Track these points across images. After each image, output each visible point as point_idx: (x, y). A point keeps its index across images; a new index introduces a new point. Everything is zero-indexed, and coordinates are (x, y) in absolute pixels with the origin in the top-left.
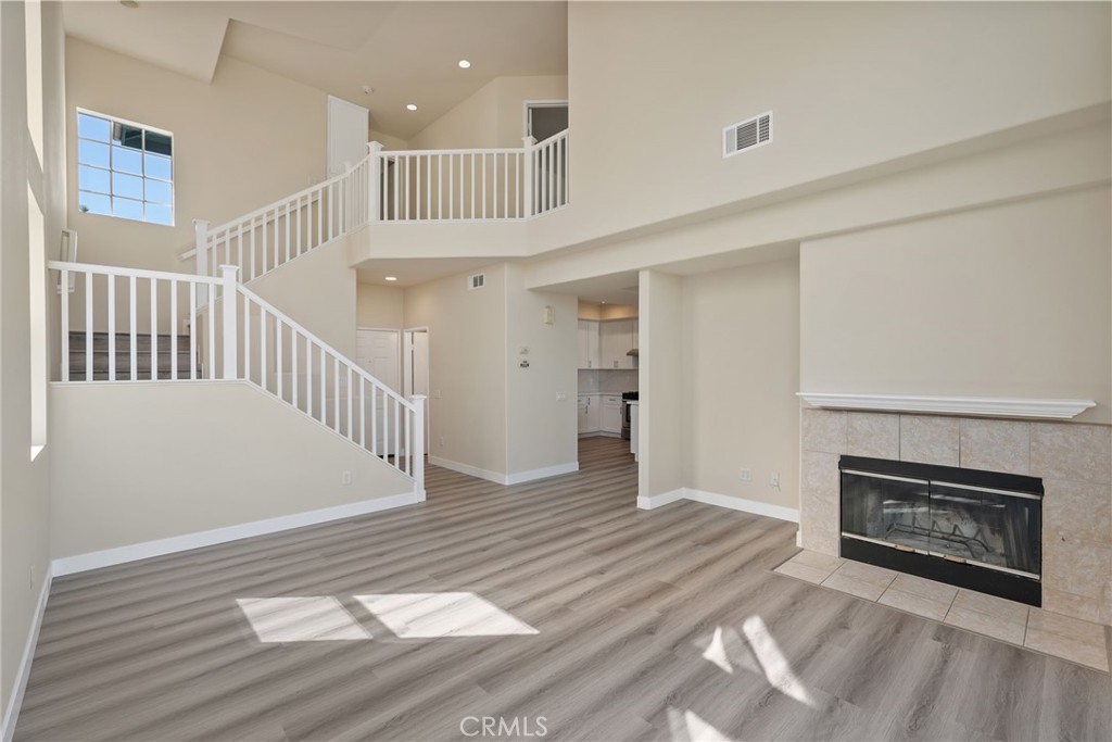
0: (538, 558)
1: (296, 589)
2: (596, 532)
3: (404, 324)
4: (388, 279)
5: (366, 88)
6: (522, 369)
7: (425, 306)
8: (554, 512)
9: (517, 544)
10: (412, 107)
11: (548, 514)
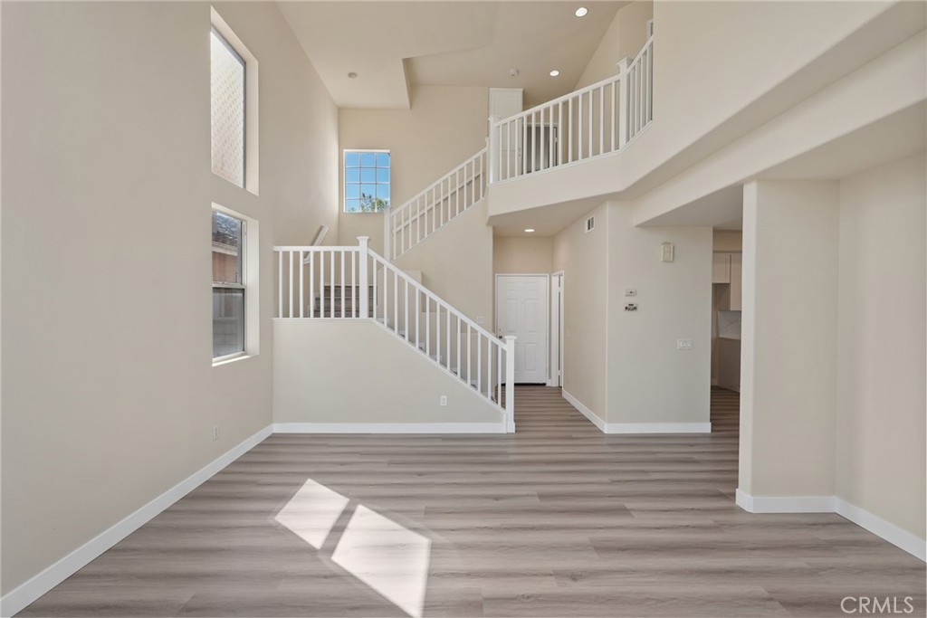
0: (533, 528)
1: (336, 485)
2: (637, 520)
3: (550, 269)
4: (527, 231)
5: (512, 71)
6: (627, 312)
7: (563, 252)
8: (615, 477)
9: (536, 502)
10: (555, 73)
11: (606, 478)
